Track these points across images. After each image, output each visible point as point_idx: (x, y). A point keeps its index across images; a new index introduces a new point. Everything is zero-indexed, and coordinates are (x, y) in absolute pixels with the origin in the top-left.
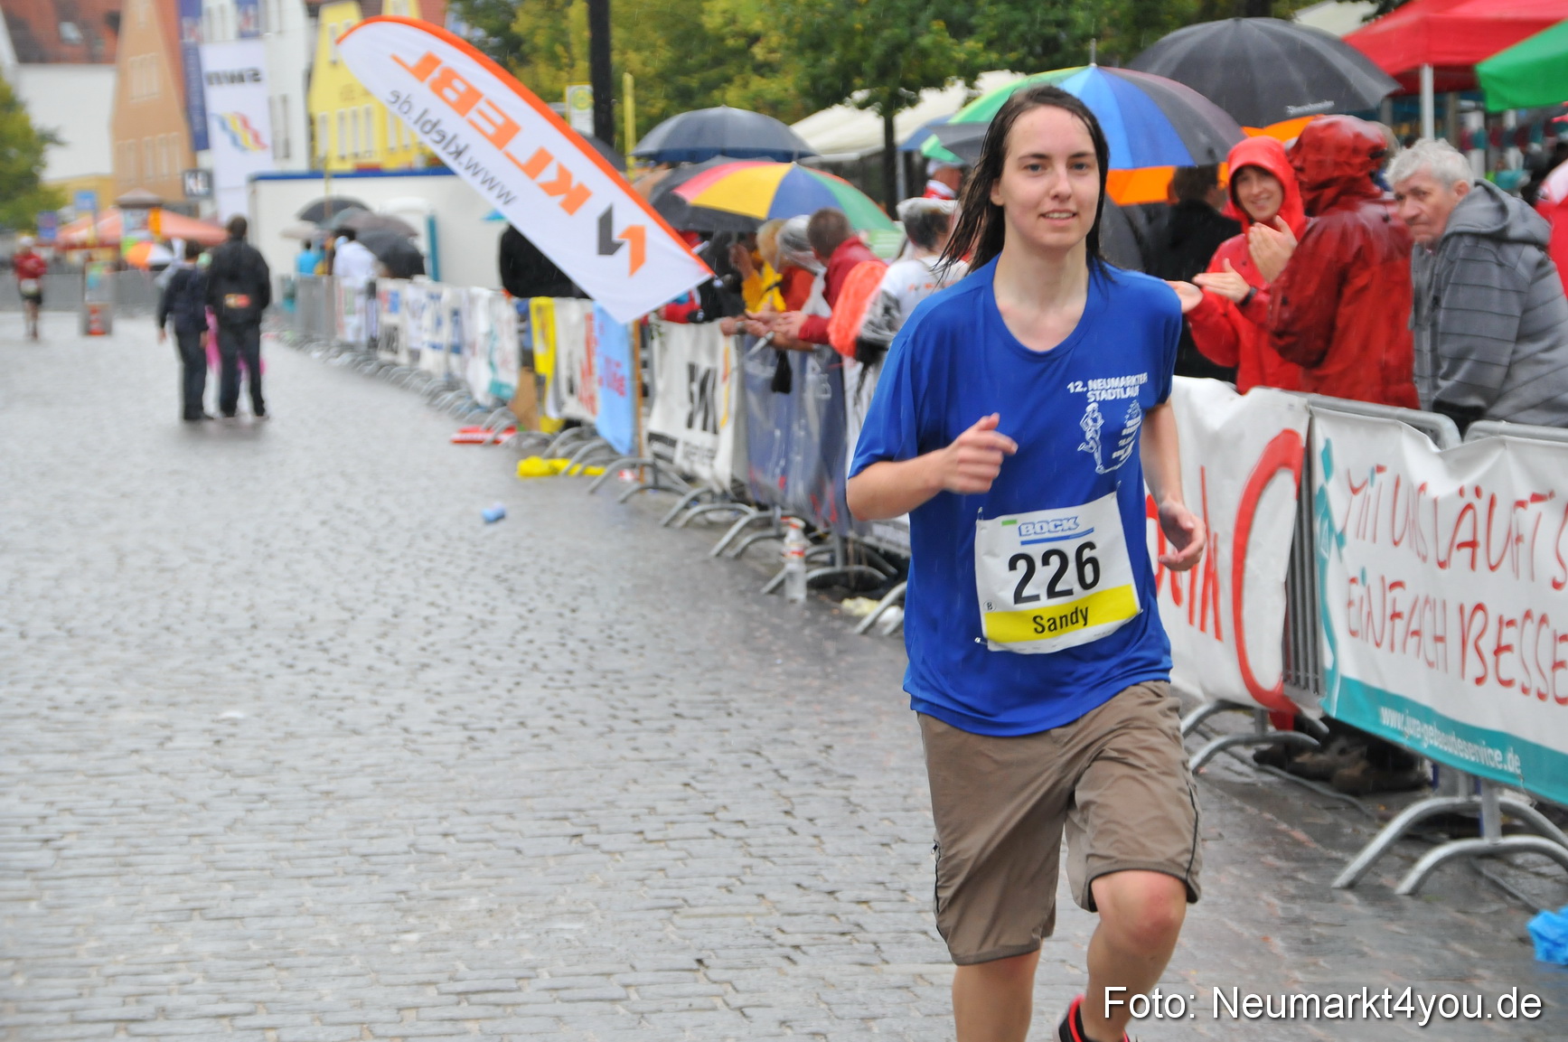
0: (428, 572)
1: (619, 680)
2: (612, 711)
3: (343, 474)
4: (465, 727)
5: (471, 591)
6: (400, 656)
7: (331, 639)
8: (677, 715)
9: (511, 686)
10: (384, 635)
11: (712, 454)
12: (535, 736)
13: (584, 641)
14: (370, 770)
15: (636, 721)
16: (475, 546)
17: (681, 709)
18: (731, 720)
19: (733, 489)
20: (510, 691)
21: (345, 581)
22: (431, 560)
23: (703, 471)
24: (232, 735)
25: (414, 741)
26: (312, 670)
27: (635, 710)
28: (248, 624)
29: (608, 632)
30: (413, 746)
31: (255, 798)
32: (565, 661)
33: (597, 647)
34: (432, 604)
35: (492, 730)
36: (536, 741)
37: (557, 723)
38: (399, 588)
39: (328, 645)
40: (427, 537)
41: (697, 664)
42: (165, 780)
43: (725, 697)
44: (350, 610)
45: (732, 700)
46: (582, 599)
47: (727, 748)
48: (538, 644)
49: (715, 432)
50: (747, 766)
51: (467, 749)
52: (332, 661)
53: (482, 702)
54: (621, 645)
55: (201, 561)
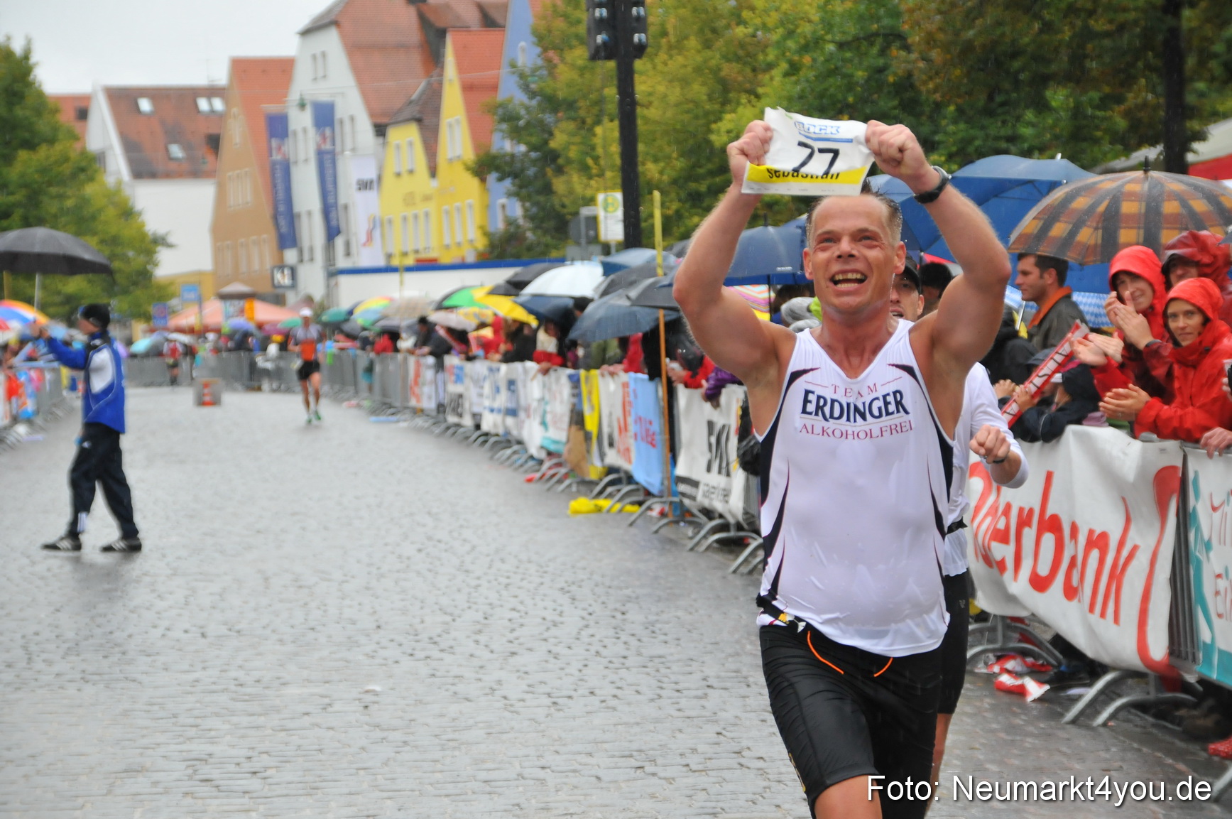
0: (507, 586)
1: (662, 663)
2: (660, 684)
3: (429, 513)
4: (549, 695)
5: (543, 600)
6: (493, 647)
7: (439, 636)
8: (708, 686)
9: (581, 667)
10: (480, 632)
11: (726, 494)
12: (603, 701)
13: (633, 635)
14: (481, 725)
15: (678, 691)
16: (541, 567)
17: (711, 681)
18: (749, 689)
19: (745, 520)
20: (580, 671)
21: (444, 594)
22: (508, 577)
23: (719, 506)
24: (374, 703)
25: (511, 705)
26: (428, 657)
27: (676, 683)
28: (374, 625)
29: (651, 628)
30: (512, 709)
31: (401, 744)
32: (620, 649)
33: (644, 639)
34: (514, 609)
35: (570, 697)
36: (604, 704)
37: (619, 692)
38: (486, 598)
39: (437, 639)
40: (503, 561)
41: (723, 651)
42: (331, 733)
43: (745, 673)
44: (451, 614)
45: (751, 676)
46: (629, 605)
47: (749, 709)
48: (598, 637)
49: (728, 475)
50: (763, 721)
51: (552, 710)
52: (442, 651)
53: (560, 678)
54: (664, 638)
55: (329, 580)
